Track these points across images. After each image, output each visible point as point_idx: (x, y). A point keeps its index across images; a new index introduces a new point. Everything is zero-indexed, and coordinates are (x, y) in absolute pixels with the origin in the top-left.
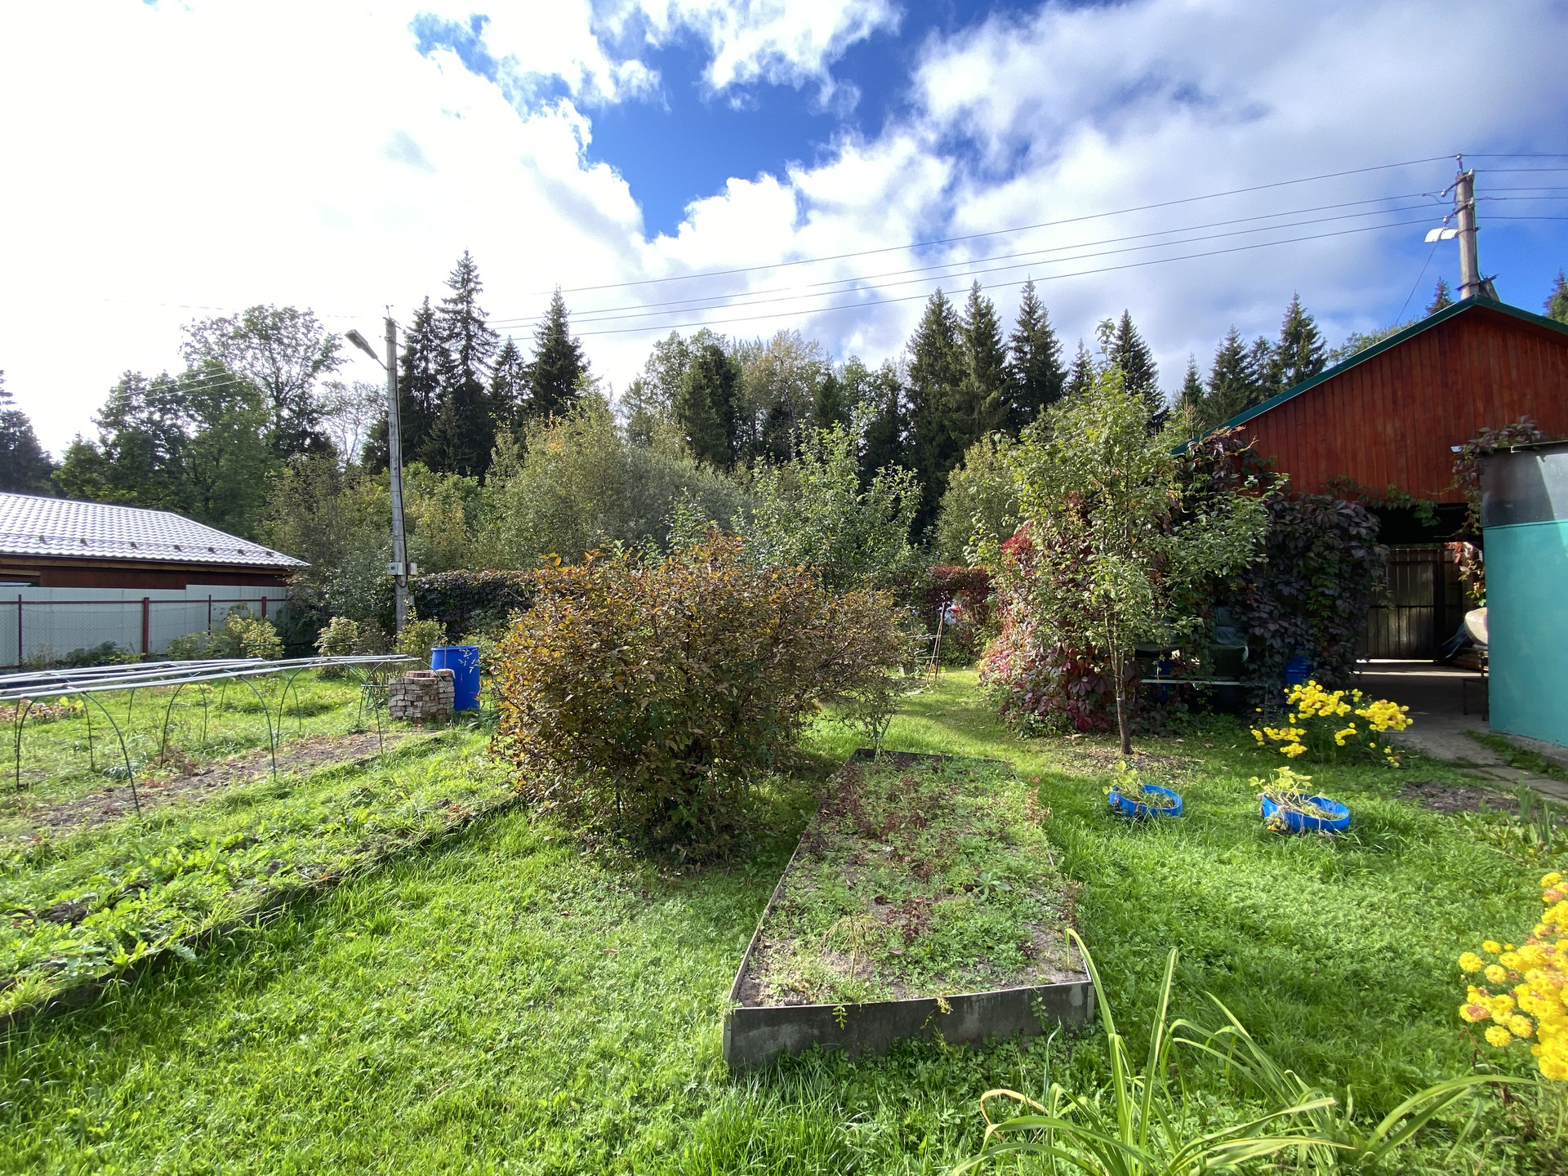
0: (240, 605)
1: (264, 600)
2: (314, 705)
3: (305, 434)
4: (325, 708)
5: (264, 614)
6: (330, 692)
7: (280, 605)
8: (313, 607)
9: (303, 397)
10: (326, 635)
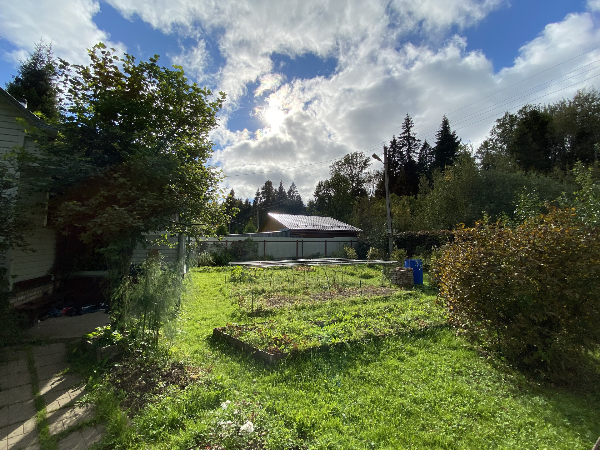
0: (346, 243)
1: (352, 241)
2: (368, 275)
3: (359, 190)
4: (371, 277)
5: (352, 246)
6: (372, 272)
7: (355, 243)
8: (364, 244)
9: (358, 179)
10: (369, 253)
